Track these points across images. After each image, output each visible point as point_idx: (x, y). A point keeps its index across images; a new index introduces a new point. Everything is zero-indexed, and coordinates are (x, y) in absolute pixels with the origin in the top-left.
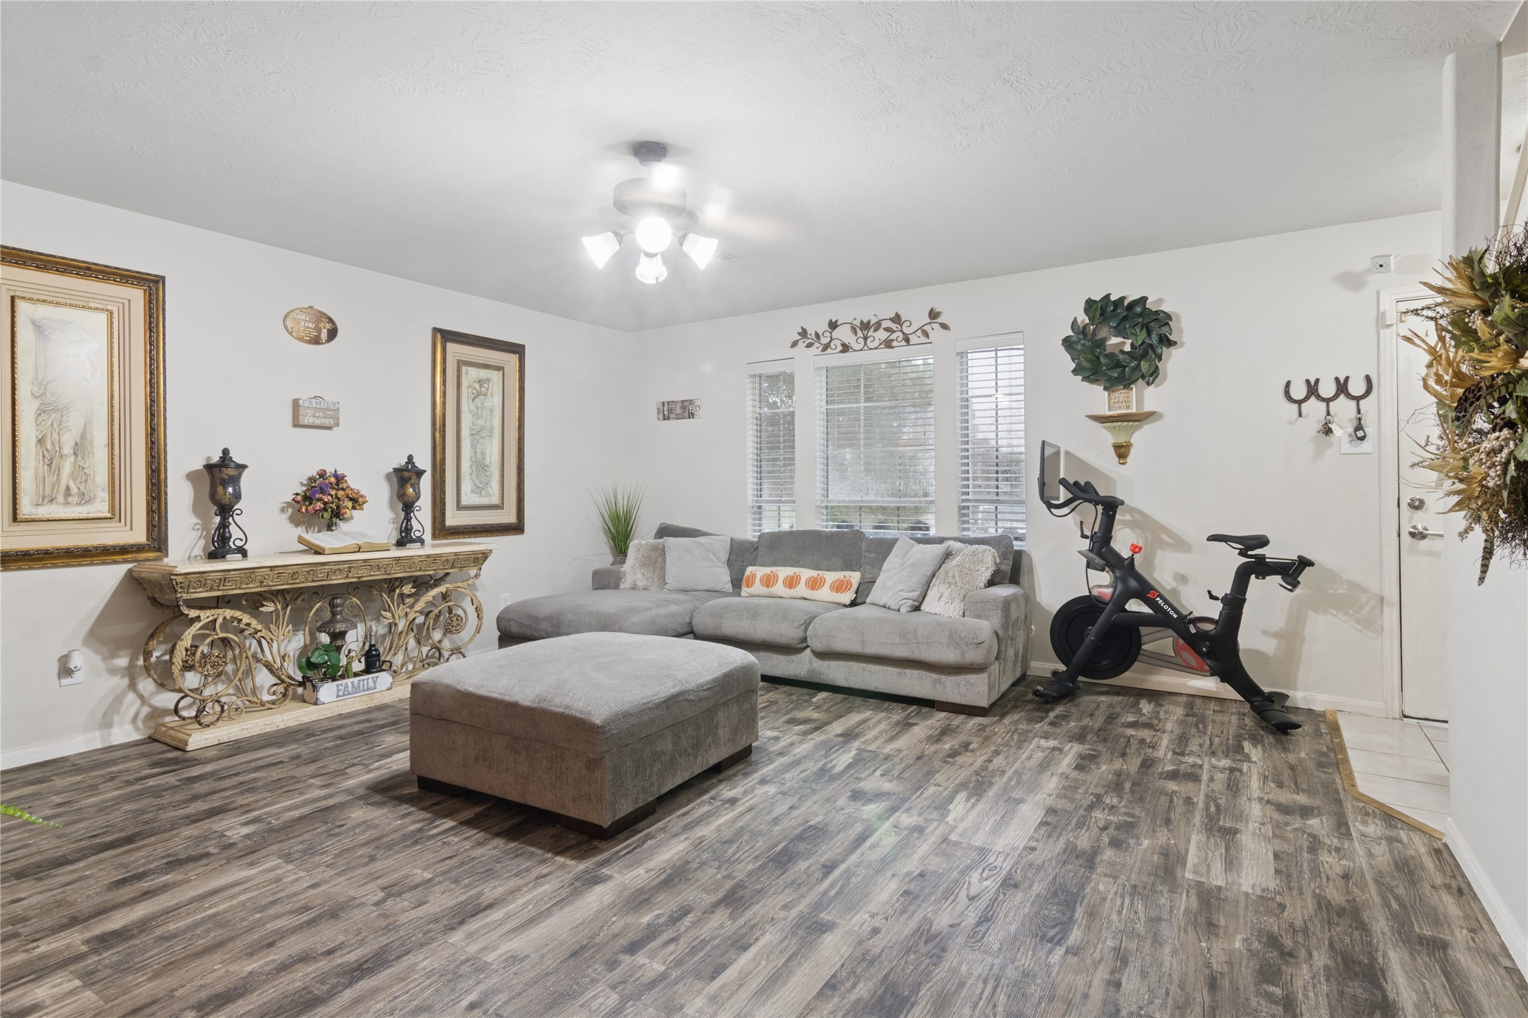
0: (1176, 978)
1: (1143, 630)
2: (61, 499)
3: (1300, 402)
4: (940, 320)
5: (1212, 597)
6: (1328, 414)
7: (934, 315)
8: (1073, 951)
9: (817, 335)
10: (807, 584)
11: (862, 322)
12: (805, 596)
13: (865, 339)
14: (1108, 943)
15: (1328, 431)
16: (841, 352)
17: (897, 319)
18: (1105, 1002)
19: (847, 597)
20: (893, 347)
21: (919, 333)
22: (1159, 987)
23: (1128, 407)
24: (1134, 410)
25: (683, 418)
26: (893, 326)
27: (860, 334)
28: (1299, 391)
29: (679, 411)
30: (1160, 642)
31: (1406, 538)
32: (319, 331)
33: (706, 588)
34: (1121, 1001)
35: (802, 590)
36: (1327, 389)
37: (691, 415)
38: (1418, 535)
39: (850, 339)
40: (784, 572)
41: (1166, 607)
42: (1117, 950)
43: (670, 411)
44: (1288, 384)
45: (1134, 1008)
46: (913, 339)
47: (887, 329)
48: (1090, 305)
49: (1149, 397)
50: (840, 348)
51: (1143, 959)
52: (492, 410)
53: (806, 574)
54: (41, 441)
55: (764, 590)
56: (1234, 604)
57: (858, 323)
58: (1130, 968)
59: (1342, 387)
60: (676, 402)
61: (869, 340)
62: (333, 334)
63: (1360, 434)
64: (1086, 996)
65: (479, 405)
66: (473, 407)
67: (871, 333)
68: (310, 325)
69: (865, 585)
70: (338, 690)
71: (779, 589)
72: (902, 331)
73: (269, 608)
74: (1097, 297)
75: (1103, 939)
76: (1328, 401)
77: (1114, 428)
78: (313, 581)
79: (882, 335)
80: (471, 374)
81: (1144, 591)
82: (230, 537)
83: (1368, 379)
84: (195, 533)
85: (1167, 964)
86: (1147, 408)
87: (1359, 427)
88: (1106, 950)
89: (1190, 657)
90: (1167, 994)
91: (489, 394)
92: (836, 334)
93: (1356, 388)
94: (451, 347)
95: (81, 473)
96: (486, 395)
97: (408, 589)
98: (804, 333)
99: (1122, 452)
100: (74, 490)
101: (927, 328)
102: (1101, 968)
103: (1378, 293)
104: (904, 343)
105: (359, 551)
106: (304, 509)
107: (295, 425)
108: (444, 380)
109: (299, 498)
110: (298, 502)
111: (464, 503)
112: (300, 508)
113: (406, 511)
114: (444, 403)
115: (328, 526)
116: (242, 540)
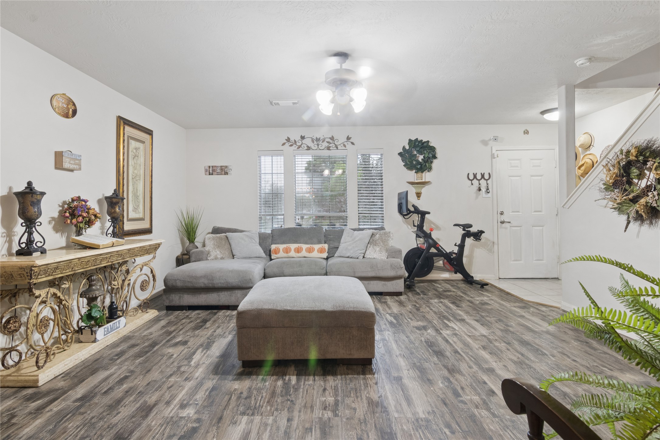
1: (434, 258)
3: (472, 180)
4: (351, 140)
5: (455, 245)
6: (480, 184)
7: (348, 138)
9: (295, 141)
10: (318, 251)
11: (317, 138)
12: (306, 256)
13: (318, 145)
15: (480, 190)
16: (306, 150)
17: (332, 138)
19: (325, 255)
20: (330, 150)
21: (342, 145)
23: (422, 179)
24: (424, 181)
25: (221, 174)
26: (331, 141)
27: (315, 142)
28: (471, 177)
29: (219, 171)
30: (440, 263)
31: (499, 223)
32: (69, 110)
33: (255, 256)
35: (304, 253)
36: (479, 177)
37: (226, 173)
38: (502, 222)
39: (310, 144)
40: (293, 246)
41: (442, 250)
43: (213, 170)
44: (468, 174)
46: (339, 147)
47: (328, 142)
48: (410, 141)
49: (427, 176)
50: (306, 148)
52: (140, 165)
53: (304, 246)
55: (285, 255)
56: (462, 246)
57: (315, 138)
59: (483, 176)
60: (217, 167)
61: (319, 146)
62: (75, 112)
63: (488, 191)
65: (135, 162)
66: (133, 163)
67: (321, 143)
68: (64, 106)
69: (331, 249)
70: (105, 331)
71: (292, 254)
72: (334, 144)
73: (65, 286)
74: (413, 139)
76: (479, 180)
77: (416, 186)
78: (94, 266)
79: (325, 144)
80: (133, 144)
81: (435, 244)
82: (34, 241)
83: (489, 174)
84: (3, 239)
86: (427, 180)
87: (488, 189)
89: (448, 266)
91: (139, 156)
92: (304, 141)
93: (486, 177)
94: (127, 128)
96: (138, 157)
98: (288, 140)
99: (419, 195)
101: (345, 143)
103: (492, 147)
104: (335, 148)
105: (113, 246)
106: (69, 221)
107: (56, 168)
108: (124, 147)
109: (67, 214)
110: (67, 217)
111: (130, 217)
112: (67, 221)
113: (113, 222)
114: (124, 160)
115: (77, 232)
116: (41, 242)
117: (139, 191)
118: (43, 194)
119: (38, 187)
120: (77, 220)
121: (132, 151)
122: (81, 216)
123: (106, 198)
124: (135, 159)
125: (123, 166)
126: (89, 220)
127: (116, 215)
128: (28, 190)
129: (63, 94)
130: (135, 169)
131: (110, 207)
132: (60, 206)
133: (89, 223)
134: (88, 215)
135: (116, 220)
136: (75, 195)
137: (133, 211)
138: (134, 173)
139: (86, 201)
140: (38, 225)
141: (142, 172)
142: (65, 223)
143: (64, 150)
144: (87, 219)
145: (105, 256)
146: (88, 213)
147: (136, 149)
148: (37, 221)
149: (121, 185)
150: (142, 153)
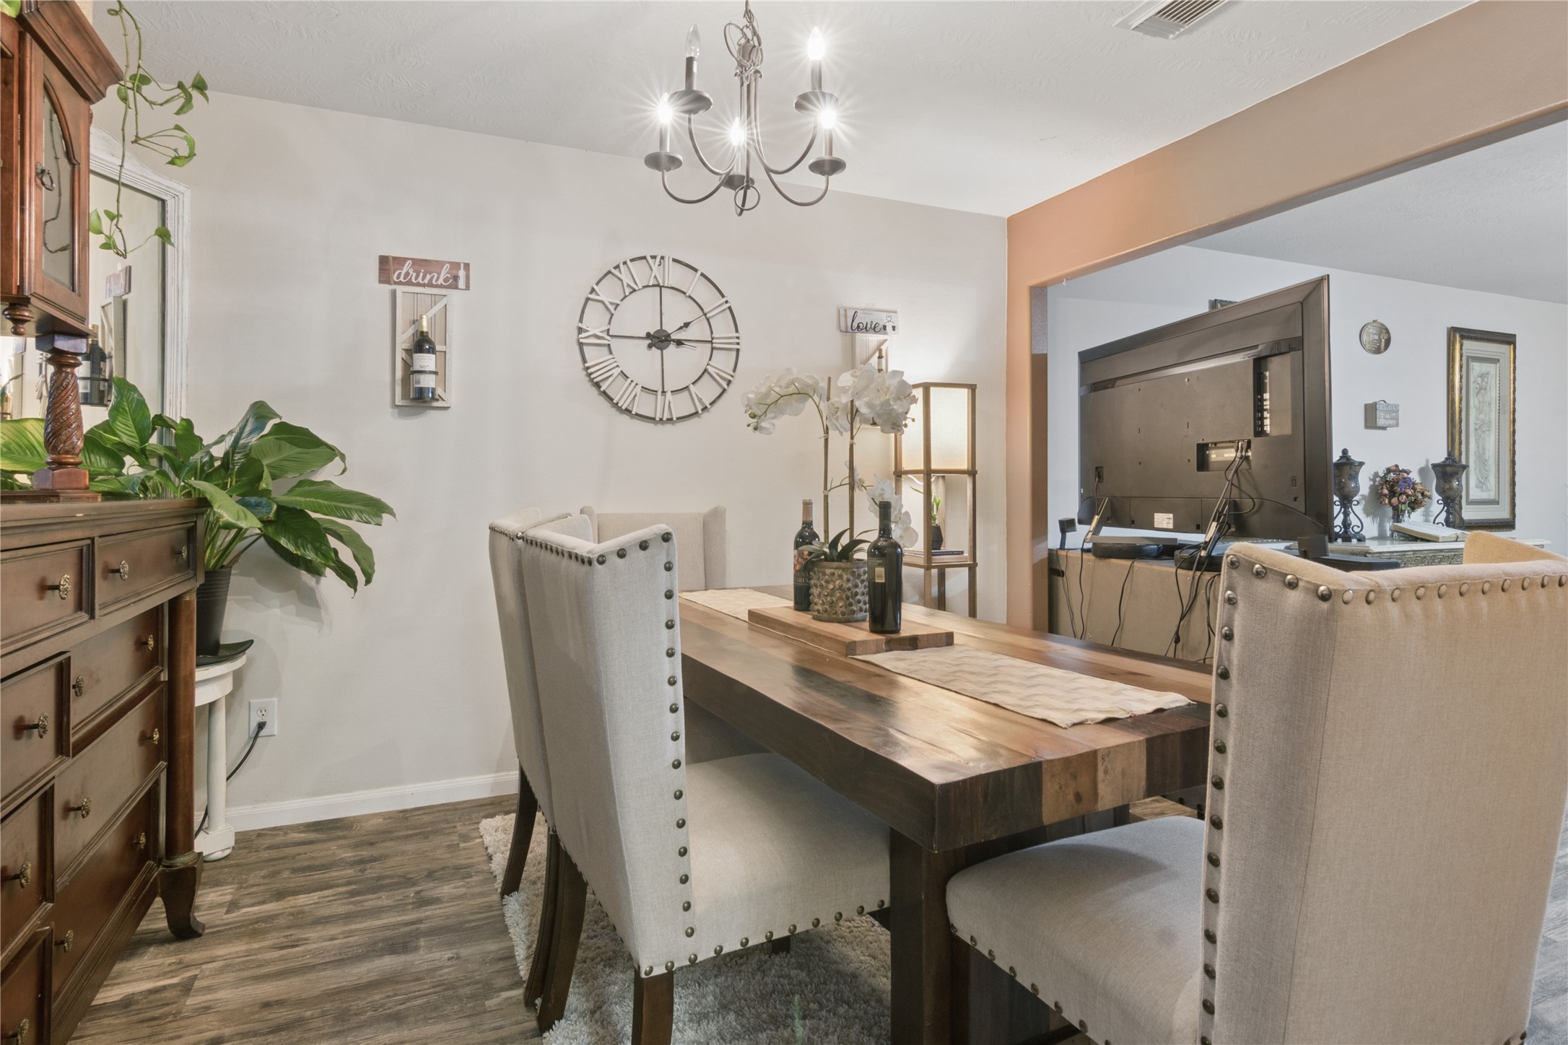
32: (1380, 341)
52: (1490, 404)
62: (1388, 343)
65: (1481, 399)
66: (1477, 402)
68: (1376, 338)
80: (1477, 368)
91: (1488, 388)
94: (1467, 344)
96: (1485, 389)
105: (1456, 541)
106: (1387, 501)
107: (1367, 427)
108: (1461, 378)
109: (1386, 491)
110: (1385, 495)
111: (1472, 497)
112: (1384, 500)
113: (1446, 504)
114: (1461, 399)
115: (1396, 517)
116: (1358, 527)
117: (1487, 452)
118: (1361, 464)
119: (1355, 456)
120: (1398, 499)
121: (1474, 382)
122: (1404, 493)
123: (1434, 466)
124: (1480, 395)
125: (1460, 411)
126: (1415, 500)
127: (1452, 493)
128: (1344, 460)
129: (1374, 321)
130: (1481, 412)
131: (1442, 482)
132: (1371, 480)
133: (1414, 505)
134: (1415, 492)
135: (1451, 502)
136: (1390, 464)
137: (1477, 487)
138: (1477, 419)
139: (1408, 472)
140: (1354, 505)
141: (1493, 416)
142: (1381, 503)
143: (1377, 400)
144: (1413, 498)
145: (1447, 554)
146: (1414, 489)
147: (1482, 376)
148: (1354, 499)
149: (1457, 443)
150: (1493, 382)
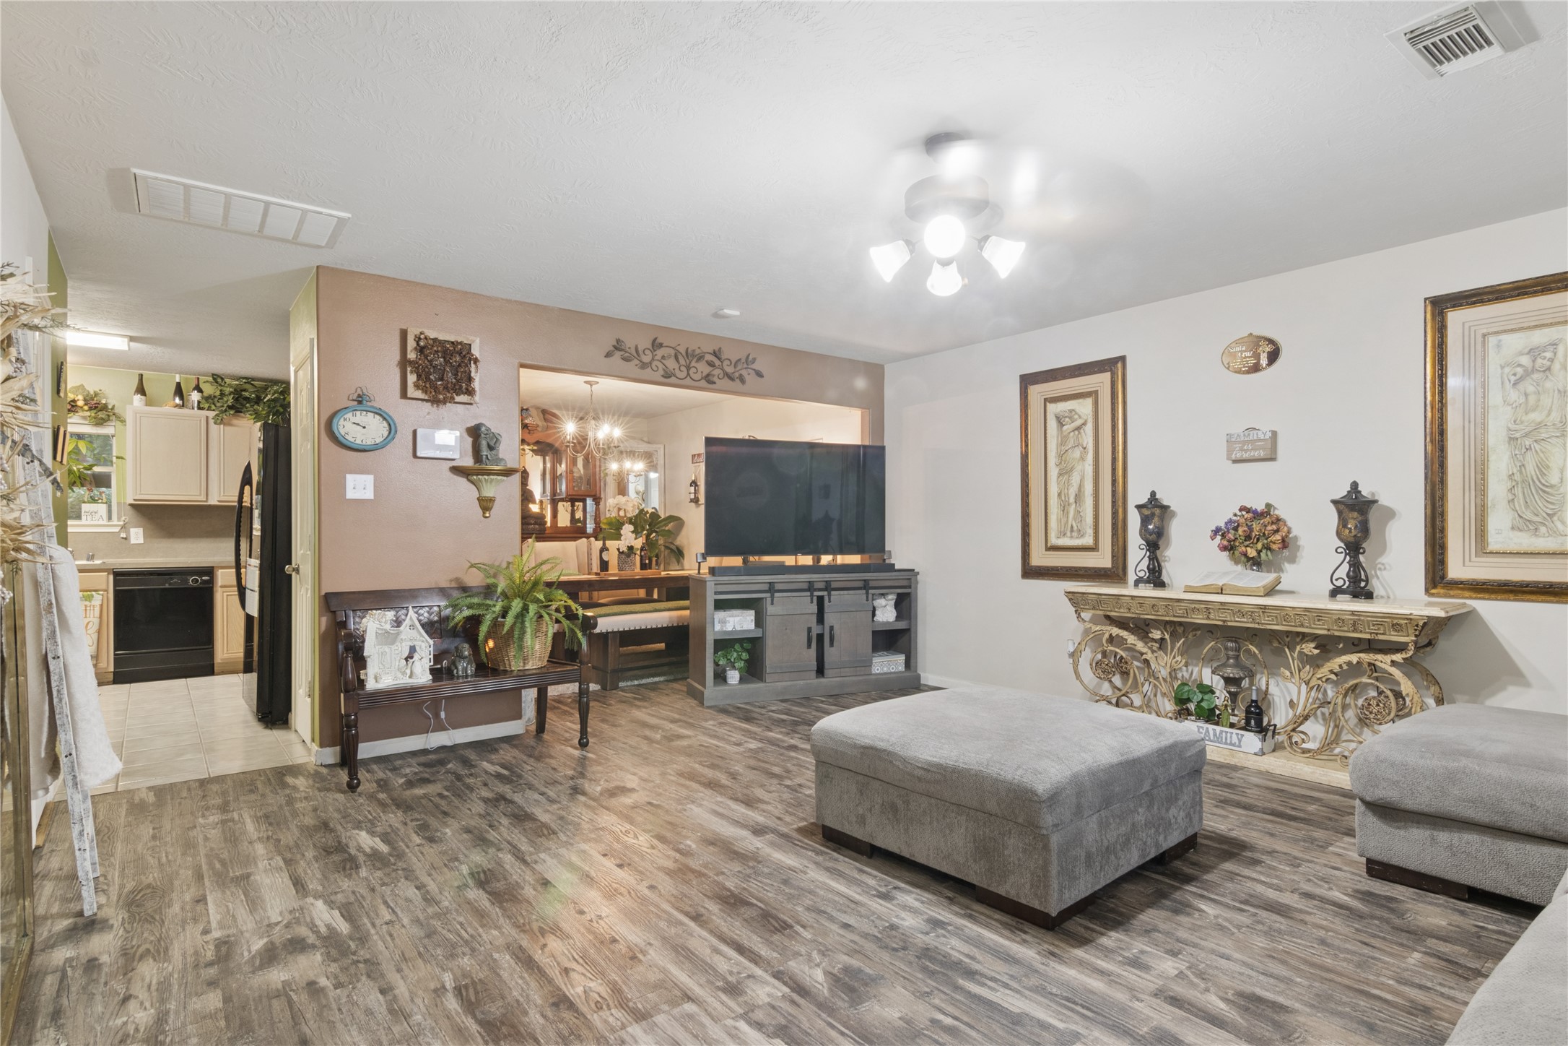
0: (340, 1026)
2: (1068, 534)
8: (440, 991)
14: (419, 1017)
18: (383, 976)
22: (350, 1011)
32: (1257, 356)
34: (372, 984)
42: (407, 1017)
45: (359, 985)
51: (379, 1025)
54: (1059, 495)
58: (384, 1009)
62: (1274, 356)
64: (399, 970)
75: (427, 1017)
85: (354, 1033)
88: (416, 1009)
90: (340, 1010)
95: (1079, 516)
97: (1310, 648)
100: (1075, 528)
102: (407, 995)
